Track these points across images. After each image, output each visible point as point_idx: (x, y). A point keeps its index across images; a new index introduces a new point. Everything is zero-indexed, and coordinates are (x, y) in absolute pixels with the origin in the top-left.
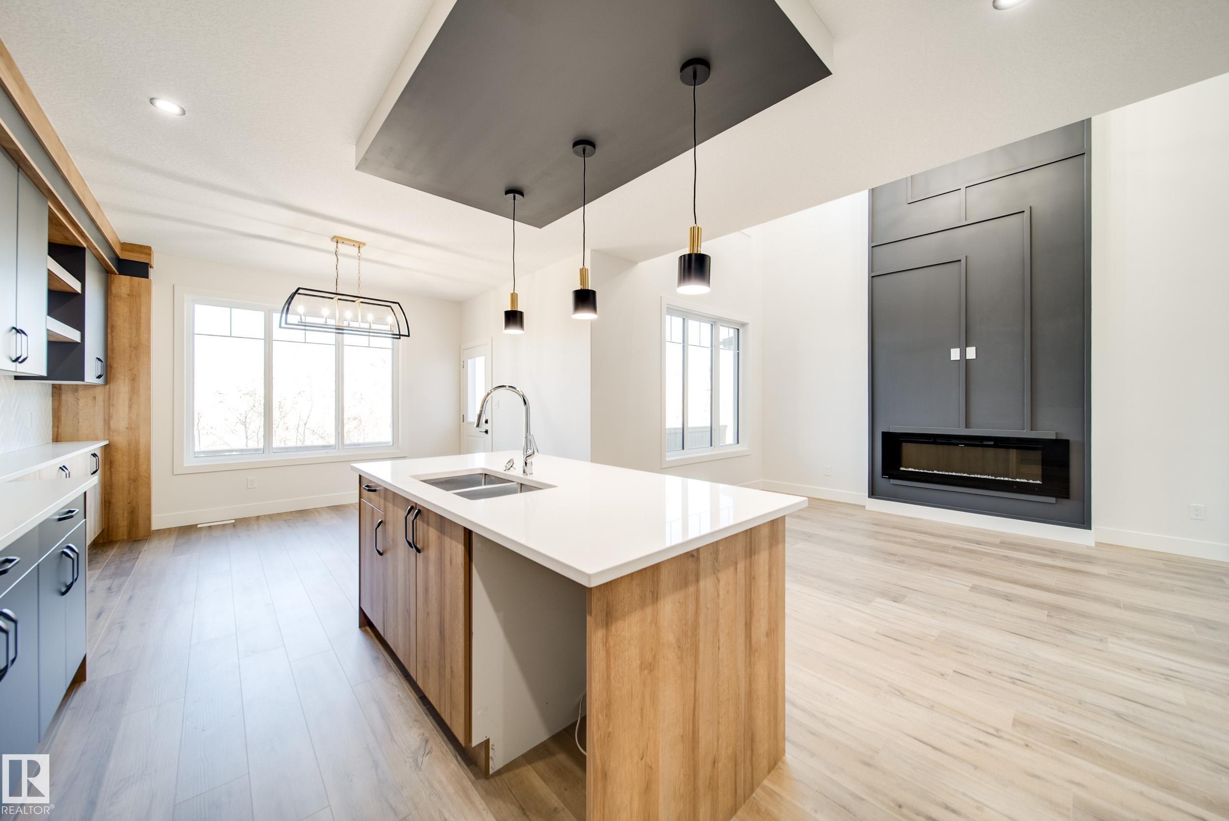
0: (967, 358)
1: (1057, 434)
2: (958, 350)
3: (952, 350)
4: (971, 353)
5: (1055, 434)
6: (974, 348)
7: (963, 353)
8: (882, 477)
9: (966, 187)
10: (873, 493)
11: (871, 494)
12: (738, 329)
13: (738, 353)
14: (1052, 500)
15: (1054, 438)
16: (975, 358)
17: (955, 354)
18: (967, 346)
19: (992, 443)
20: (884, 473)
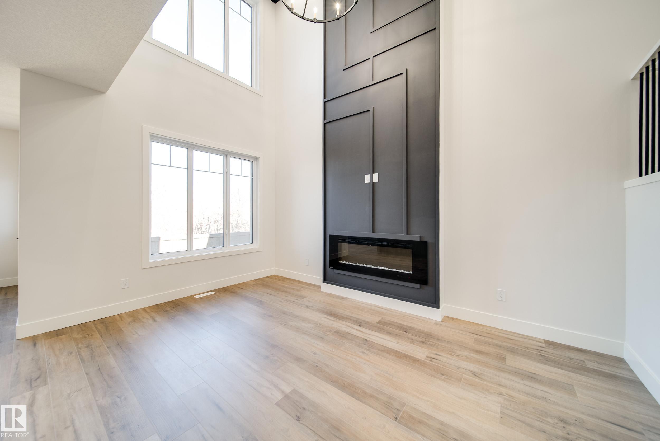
0: (373, 182)
1: (420, 237)
2: (369, 175)
3: (366, 175)
4: (376, 177)
5: (419, 237)
6: (377, 174)
7: (372, 178)
8: (330, 268)
9: (373, 57)
10: (325, 280)
11: (324, 280)
12: (253, 162)
13: (253, 178)
14: (418, 286)
15: (419, 240)
16: (378, 181)
17: (367, 179)
18: (373, 173)
19: (386, 243)
20: (331, 265)
